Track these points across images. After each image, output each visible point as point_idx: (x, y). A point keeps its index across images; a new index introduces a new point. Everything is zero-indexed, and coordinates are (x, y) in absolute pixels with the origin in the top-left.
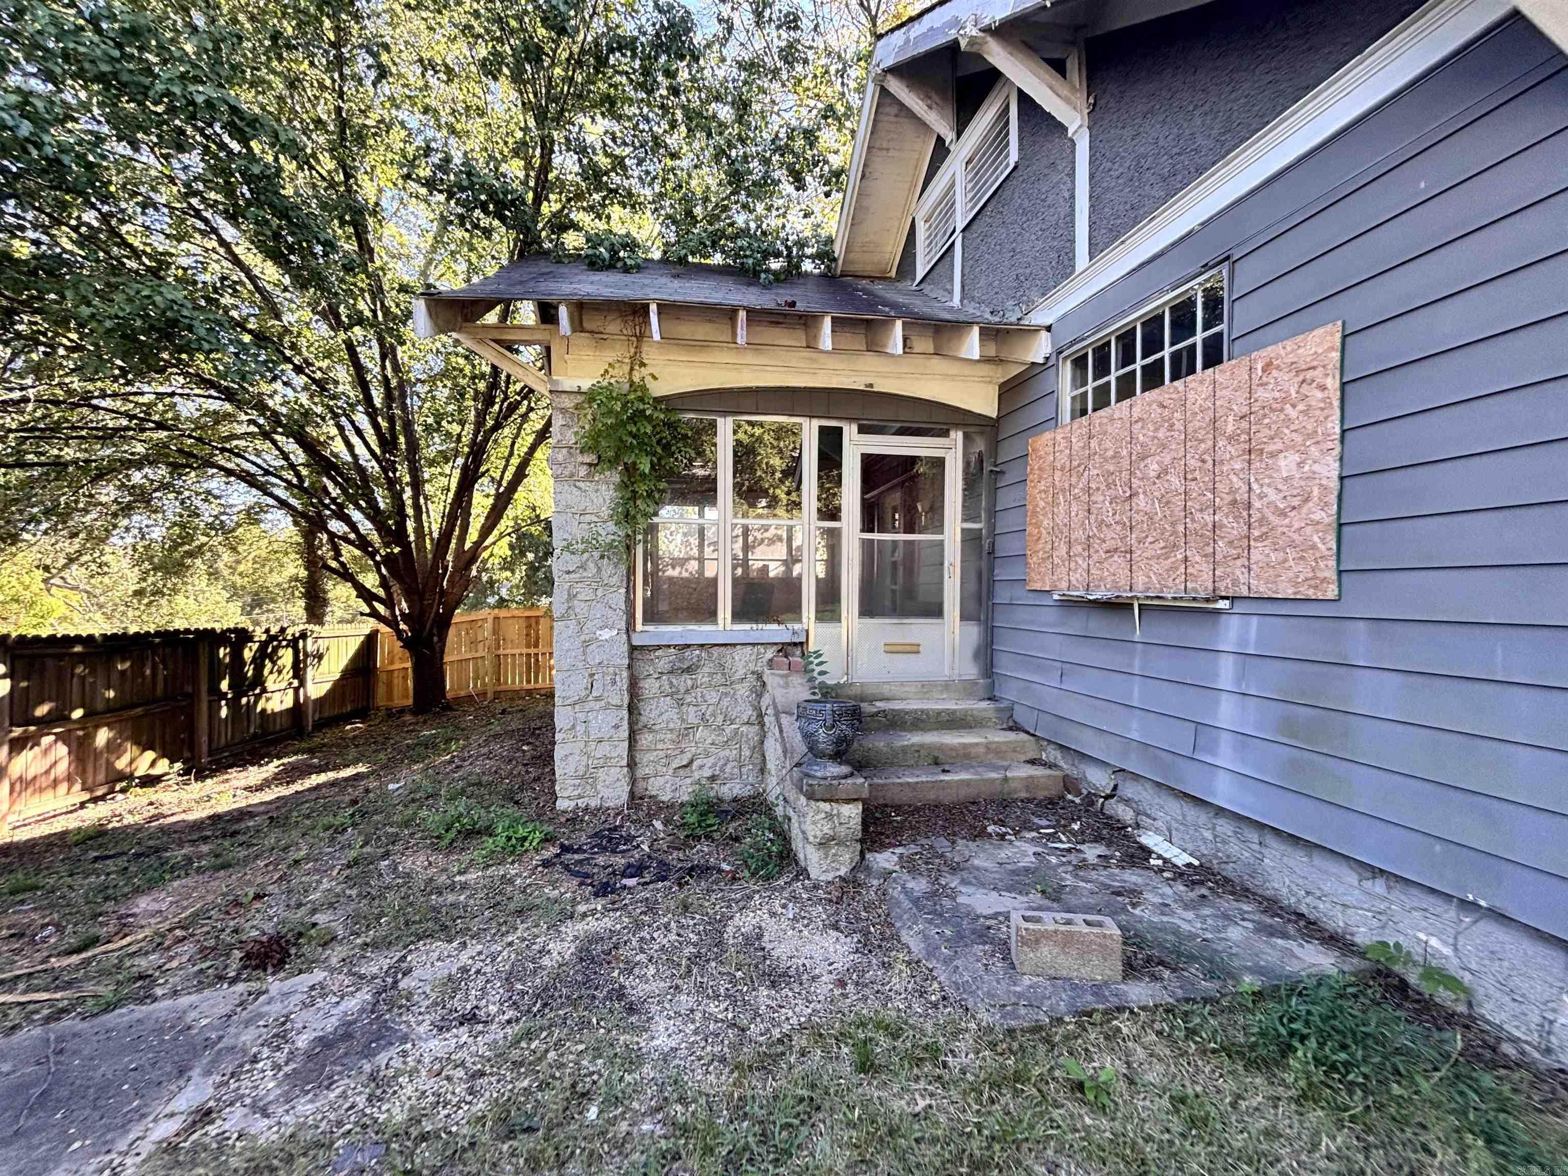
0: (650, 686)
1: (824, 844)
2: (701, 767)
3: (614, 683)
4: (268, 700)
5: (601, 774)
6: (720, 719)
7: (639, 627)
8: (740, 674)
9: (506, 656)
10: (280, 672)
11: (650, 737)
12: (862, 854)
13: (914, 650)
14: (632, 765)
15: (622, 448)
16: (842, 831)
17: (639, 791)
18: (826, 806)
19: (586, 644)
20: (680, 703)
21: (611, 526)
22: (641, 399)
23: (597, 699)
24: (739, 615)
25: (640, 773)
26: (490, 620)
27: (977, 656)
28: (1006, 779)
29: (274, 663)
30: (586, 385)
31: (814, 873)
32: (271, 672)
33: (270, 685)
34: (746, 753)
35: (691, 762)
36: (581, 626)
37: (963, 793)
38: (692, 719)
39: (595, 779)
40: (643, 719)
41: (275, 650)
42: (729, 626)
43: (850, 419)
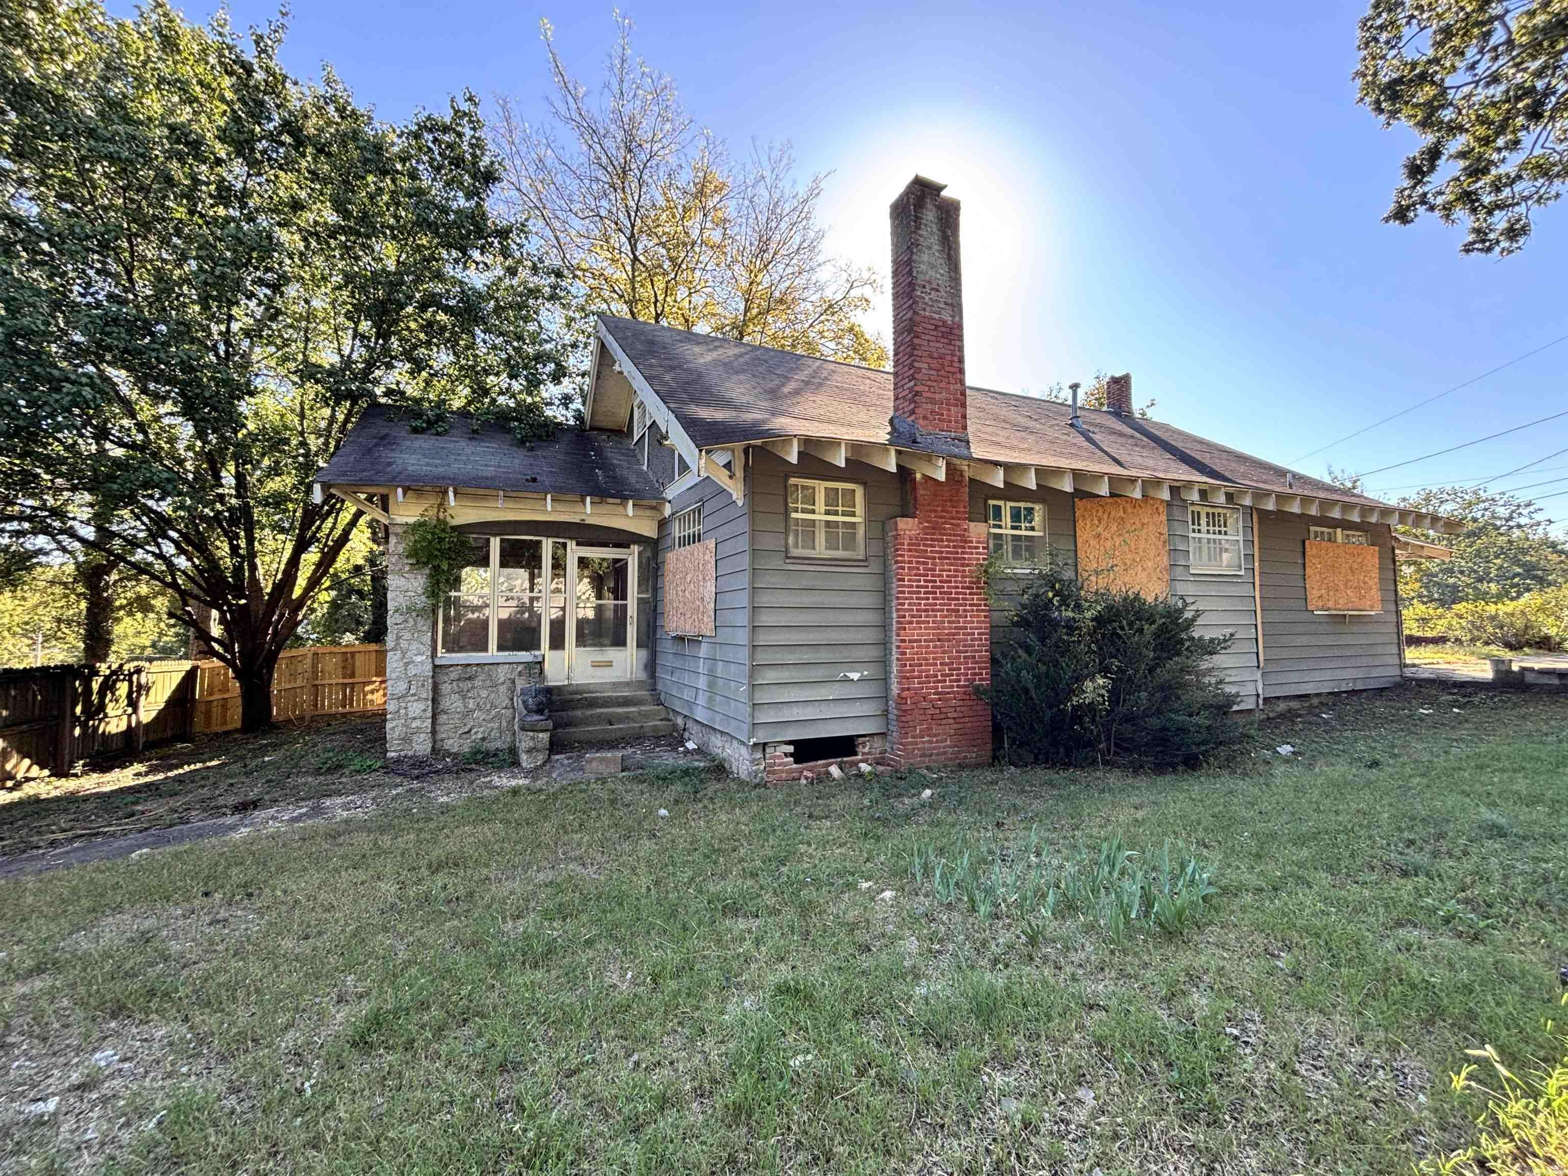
0: (445, 688)
1: (530, 751)
2: (476, 733)
3: (423, 686)
4: (108, 723)
5: (415, 737)
6: (489, 706)
7: (439, 655)
8: (501, 680)
9: (324, 685)
10: (117, 701)
11: (445, 717)
12: (549, 755)
13: (609, 664)
14: (434, 732)
15: (431, 557)
16: (540, 745)
17: (438, 746)
18: (531, 734)
19: (407, 664)
20: (464, 697)
21: (423, 598)
22: (443, 530)
23: (413, 695)
24: (501, 648)
25: (439, 737)
26: (310, 655)
27: (646, 667)
28: (642, 727)
29: (113, 694)
30: (411, 520)
31: (524, 764)
32: (111, 701)
33: (109, 710)
34: (504, 724)
35: (470, 730)
36: (404, 654)
37: (619, 734)
38: (471, 704)
39: (411, 741)
40: (441, 707)
41: (115, 682)
42: (495, 653)
43: (571, 538)
